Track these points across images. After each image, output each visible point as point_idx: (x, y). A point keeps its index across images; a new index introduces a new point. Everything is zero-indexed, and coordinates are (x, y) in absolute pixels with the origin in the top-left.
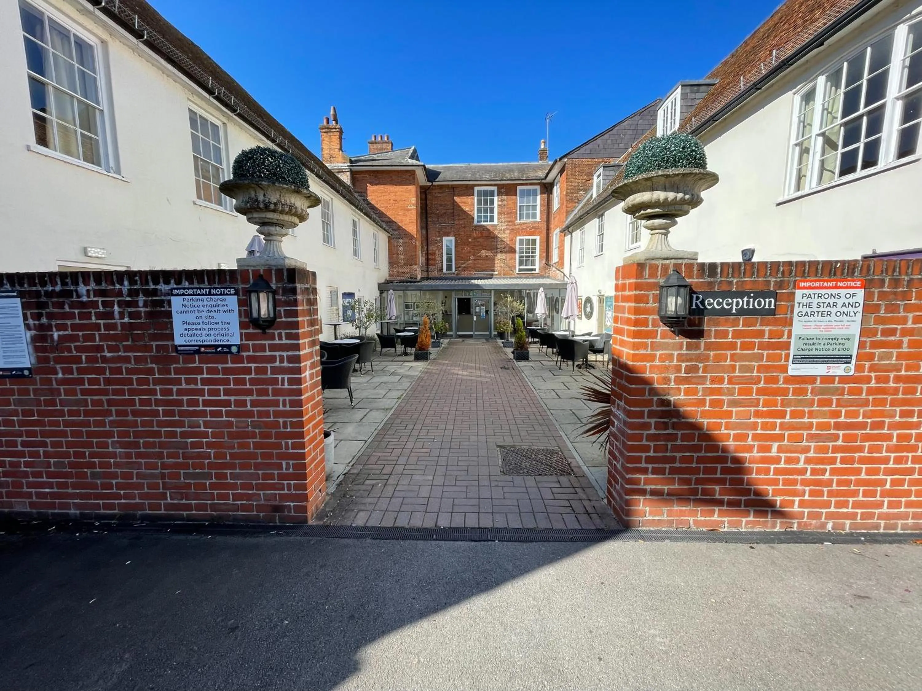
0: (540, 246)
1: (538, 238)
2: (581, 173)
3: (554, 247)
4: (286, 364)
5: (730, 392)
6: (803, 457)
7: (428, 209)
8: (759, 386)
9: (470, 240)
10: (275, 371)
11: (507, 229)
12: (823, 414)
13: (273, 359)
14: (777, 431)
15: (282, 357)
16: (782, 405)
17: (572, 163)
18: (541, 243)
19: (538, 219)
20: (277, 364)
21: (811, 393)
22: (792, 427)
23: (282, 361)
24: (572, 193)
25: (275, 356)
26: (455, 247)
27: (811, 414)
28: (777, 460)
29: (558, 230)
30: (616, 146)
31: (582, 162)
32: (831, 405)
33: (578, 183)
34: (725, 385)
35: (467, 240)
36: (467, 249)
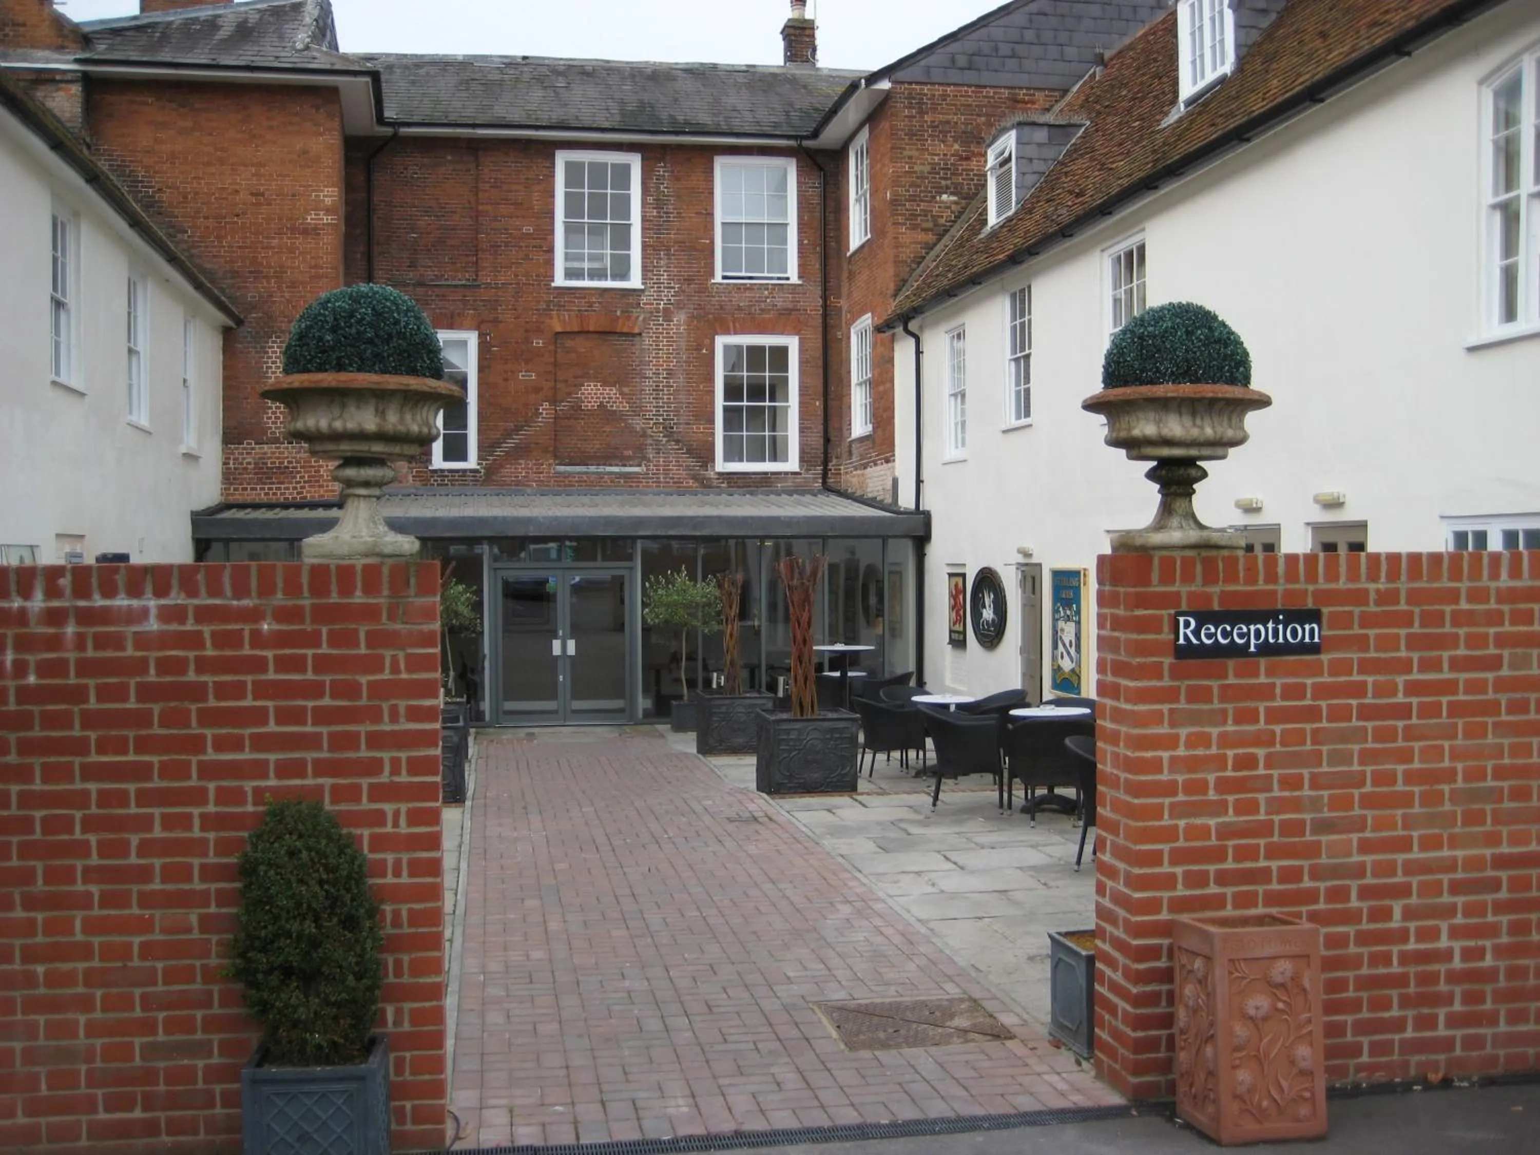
0: (802, 373)
1: (792, 343)
2: (941, 131)
3: (854, 379)
4: (404, 778)
5: (1315, 805)
6: (1444, 926)
7: (377, 223)
8: (1363, 790)
9: (538, 343)
10: (378, 793)
11: (679, 306)
12: (1472, 841)
13: (374, 767)
14: (1399, 879)
15: (395, 762)
16: (1405, 827)
17: (910, 97)
18: (802, 363)
19: (793, 274)
20: (385, 778)
21: (1451, 799)
22: (1424, 868)
23: (395, 771)
24: (913, 199)
25: (380, 761)
26: (481, 369)
27: (1454, 842)
28: (1403, 935)
29: (866, 321)
30: (1053, 51)
31: (944, 97)
32: (1483, 823)
33: (933, 165)
34: (1306, 792)
35: (528, 341)
36: (526, 376)
